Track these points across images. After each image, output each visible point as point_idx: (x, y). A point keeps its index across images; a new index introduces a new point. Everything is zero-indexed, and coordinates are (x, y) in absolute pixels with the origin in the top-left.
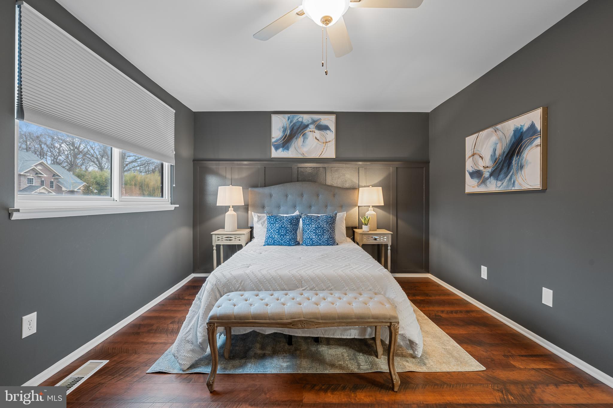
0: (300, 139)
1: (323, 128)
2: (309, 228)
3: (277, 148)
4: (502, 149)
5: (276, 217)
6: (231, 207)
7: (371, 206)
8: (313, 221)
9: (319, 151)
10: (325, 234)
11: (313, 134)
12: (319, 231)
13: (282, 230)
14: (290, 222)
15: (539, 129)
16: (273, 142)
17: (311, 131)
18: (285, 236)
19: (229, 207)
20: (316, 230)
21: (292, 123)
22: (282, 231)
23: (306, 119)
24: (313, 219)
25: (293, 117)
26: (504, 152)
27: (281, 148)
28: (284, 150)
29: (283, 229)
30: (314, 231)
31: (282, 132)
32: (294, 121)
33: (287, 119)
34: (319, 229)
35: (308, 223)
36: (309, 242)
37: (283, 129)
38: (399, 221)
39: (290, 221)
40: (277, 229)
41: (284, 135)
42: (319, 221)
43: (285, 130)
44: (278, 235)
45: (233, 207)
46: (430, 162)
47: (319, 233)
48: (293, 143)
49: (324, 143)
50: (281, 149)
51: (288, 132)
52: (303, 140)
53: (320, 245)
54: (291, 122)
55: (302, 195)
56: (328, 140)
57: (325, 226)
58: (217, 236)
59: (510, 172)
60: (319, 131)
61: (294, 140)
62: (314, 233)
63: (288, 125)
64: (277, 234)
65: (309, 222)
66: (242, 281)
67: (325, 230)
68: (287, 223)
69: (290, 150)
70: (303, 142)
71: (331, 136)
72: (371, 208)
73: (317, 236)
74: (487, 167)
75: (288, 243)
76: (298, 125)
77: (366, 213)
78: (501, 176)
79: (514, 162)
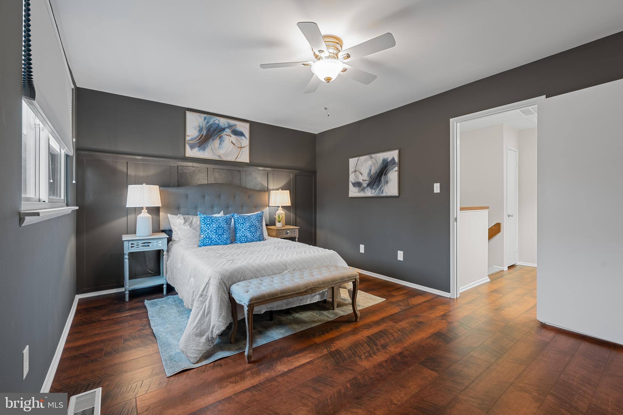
0: (217, 142)
1: (238, 133)
2: (243, 226)
3: (192, 147)
4: (375, 170)
5: (211, 218)
6: (145, 208)
7: (280, 207)
8: (246, 220)
9: (235, 155)
10: (257, 231)
11: (229, 139)
12: (253, 229)
13: (219, 230)
14: (225, 222)
15: (397, 162)
16: (188, 140)
17: (227, 135)
18: (222, 236)
19: (142, 208)
20: (250, 228)
21: (208, 125)
22: (220, 231)
23: (223, 122)
24: (246, 219)
25: (210, 119)
26: (376, 172)
27: (197, 148)
28: (200, 150)
29: (220, 229)
30: (249, 229)
31: (198, 131)
32: (211, 123)
33: (203, 119)
34: (252, 227)
35: (242, 222)
36: (243, 239)
37: (199, 129)
38: (297, 218)
39: (225, 221)
40: (214, 230)
41: (200, 134)
42: (252, 220)
43: (201, 130)
44: (216, 235)
45: (147, 208)
46: (317, 172)
47: (253, 231)
48: (210, 144)
49: (239, 148)
51: (204, 132)
52: (219, 142)
54: (207, 123)
56: (243, 146)
57: (257, 224)
59: (380, 185)
60: (235, 136)
61: (211, 141)
62: (248, 231)
63: (204, 126)
64: (215, 234)
66: (242, 273)
67: (257, 227)
68: (223, 223)
69: (206, 150)
70: (220, 144)
71: (245, 142)
72: (280, 208)
73: (251, 233)
74: (365, 180)
75: (225, 241)
76: (214, 127)
77: (277, 212)
78: (375, 187)
79: (382, 179)
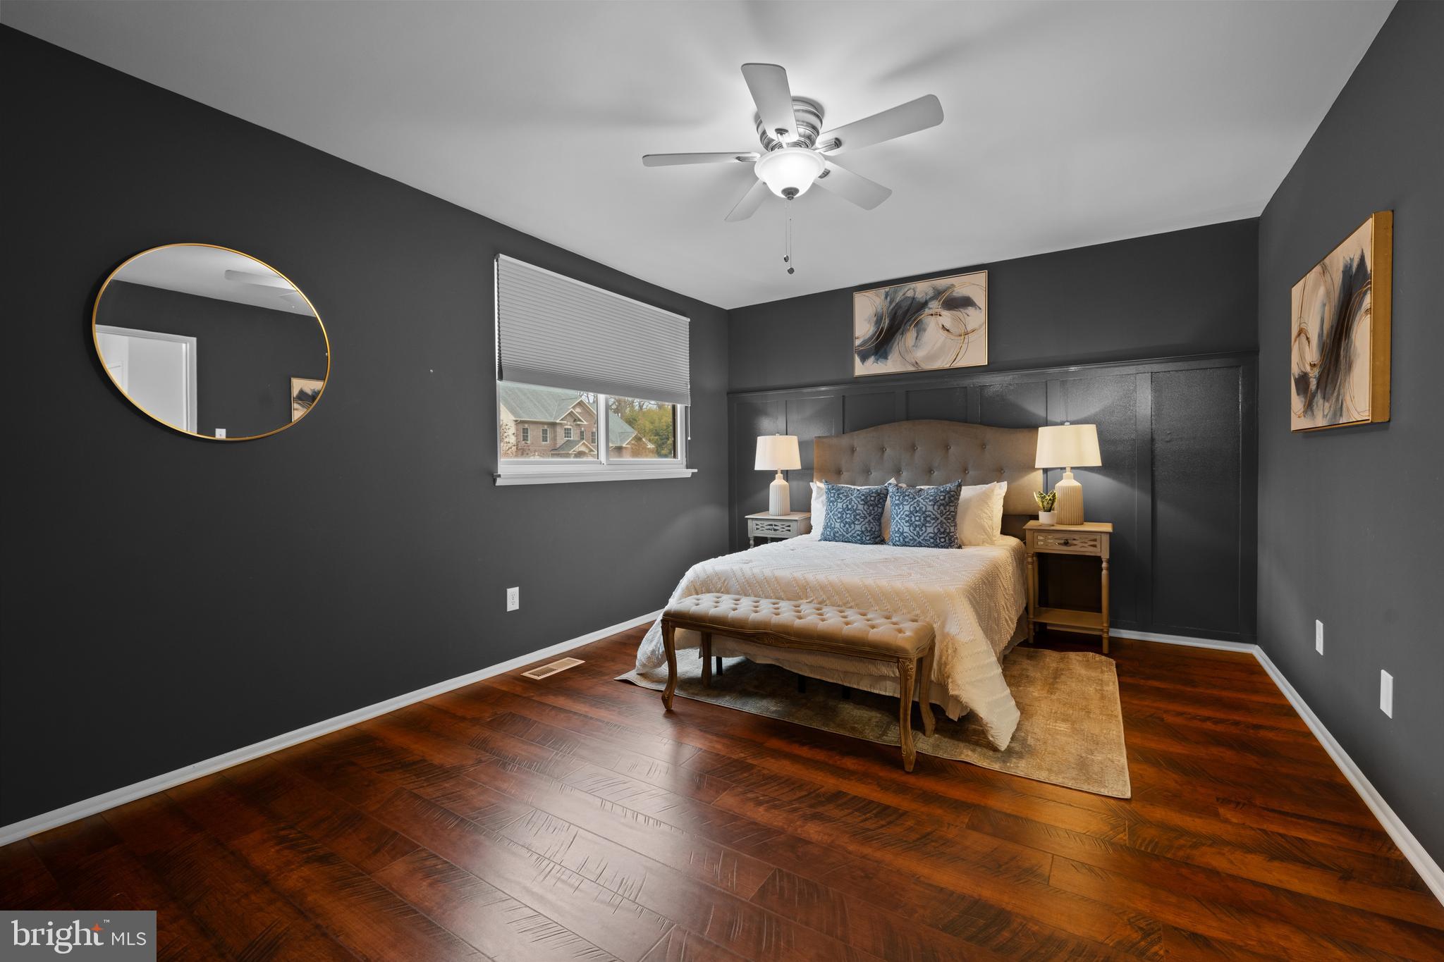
0: (911, 335)
1: (959, 303)
2: (899, 511)
5: (839, 490)
6: (779, 472)
8: (907, 498)
9: (951, 353)
10: (928, 525)
11: (937, 323)
12: (917, 518)
13: (847, 514)
14: (863, 500)
16: (858, 346)
17: (932, 315)
18: (853, 525)
20: (912, 517)
21: (894, 304)
22: (848, 516)
23: (921, 290)
24: (909, 495)
25: (896, 292)
27: (873, 357)
28: (877, 360)
29: (849, 512)
30: (907, 519)
31: (873, 324)
32: (898, 299)
33: (883, 297)
34: (916, 515)
35: (897, 502)
36: (897, 539)
37: (875, 319)
39: (863, 497)
40: (839, 512)
41: (878, 329)
42: (920, 499)
43: (879, 319)
44: (841, 522)
47: (917, 523)
48: (896, 343)
49: (961, 335)
50: (872, 359)
51: (886, 322)
52: (916, 335)
53: (920, 545)
54: (891, 302)
55: (913, 448)
56: (969, 329)
57: (930, 508)
58: (755, 522)
60: (951, 312)
61: (898, 336)
62: (907, 521)
63: (885, 310)
64: (839, 521)
65: (899, 500)
67: (929, 516)
68: (856, 502)
69: (889, 358)
70: (916, 339)
71: (977, 318)
73: (912, 528)
75: (859, 538)
76: (905, 305)
